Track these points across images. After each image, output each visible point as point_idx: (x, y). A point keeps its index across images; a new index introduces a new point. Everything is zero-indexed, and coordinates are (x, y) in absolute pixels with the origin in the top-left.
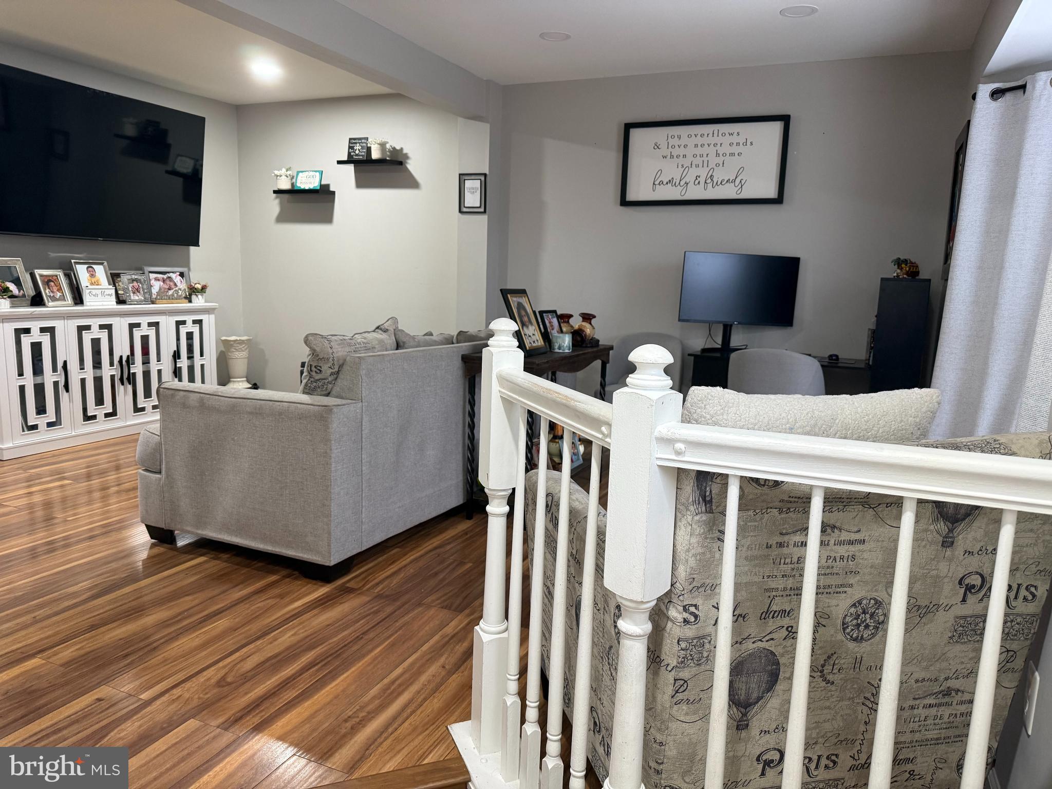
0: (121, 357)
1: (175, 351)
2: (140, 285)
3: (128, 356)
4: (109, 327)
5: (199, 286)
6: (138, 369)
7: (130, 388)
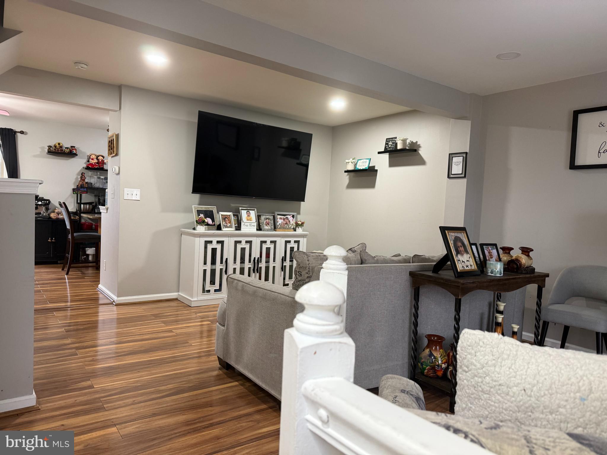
0: (255, 258)
1: (283, 257)
2: (270, 221)
3: (258, 258)
4: (250, 242)
5: (300, 223)
6: (263, 265)
7: (258, 275)
